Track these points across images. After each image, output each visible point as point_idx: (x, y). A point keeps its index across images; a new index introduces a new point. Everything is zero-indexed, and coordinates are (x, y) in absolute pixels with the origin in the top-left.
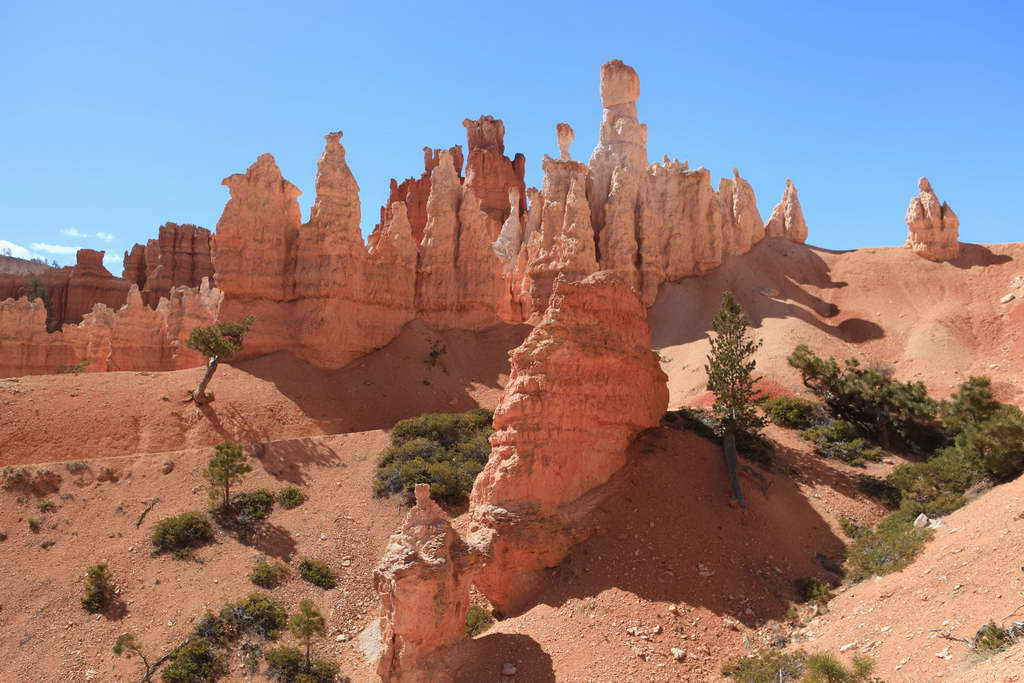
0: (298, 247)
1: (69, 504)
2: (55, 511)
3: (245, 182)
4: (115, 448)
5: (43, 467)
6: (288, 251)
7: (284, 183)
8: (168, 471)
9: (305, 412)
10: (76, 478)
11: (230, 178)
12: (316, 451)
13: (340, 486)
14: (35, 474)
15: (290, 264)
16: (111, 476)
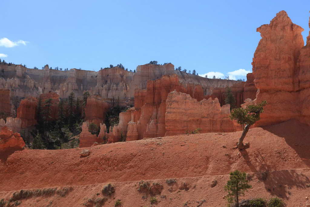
0: (300, 60)
1: (164, 201)
2: (157, 204)
3: (269, 29)
4: (195, 172)
5: (155, 181)
6: (295, 63)
7: (292, 25)
8: (213, 186)
9: (299, 154)
10: (170, 187)
11: (260, 27)
12: (298, 179)
13: (307, 199)
14: (152, 185)
15: (296, 71)
16: (186, 187)
